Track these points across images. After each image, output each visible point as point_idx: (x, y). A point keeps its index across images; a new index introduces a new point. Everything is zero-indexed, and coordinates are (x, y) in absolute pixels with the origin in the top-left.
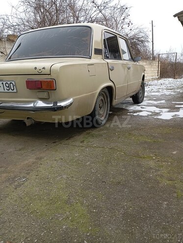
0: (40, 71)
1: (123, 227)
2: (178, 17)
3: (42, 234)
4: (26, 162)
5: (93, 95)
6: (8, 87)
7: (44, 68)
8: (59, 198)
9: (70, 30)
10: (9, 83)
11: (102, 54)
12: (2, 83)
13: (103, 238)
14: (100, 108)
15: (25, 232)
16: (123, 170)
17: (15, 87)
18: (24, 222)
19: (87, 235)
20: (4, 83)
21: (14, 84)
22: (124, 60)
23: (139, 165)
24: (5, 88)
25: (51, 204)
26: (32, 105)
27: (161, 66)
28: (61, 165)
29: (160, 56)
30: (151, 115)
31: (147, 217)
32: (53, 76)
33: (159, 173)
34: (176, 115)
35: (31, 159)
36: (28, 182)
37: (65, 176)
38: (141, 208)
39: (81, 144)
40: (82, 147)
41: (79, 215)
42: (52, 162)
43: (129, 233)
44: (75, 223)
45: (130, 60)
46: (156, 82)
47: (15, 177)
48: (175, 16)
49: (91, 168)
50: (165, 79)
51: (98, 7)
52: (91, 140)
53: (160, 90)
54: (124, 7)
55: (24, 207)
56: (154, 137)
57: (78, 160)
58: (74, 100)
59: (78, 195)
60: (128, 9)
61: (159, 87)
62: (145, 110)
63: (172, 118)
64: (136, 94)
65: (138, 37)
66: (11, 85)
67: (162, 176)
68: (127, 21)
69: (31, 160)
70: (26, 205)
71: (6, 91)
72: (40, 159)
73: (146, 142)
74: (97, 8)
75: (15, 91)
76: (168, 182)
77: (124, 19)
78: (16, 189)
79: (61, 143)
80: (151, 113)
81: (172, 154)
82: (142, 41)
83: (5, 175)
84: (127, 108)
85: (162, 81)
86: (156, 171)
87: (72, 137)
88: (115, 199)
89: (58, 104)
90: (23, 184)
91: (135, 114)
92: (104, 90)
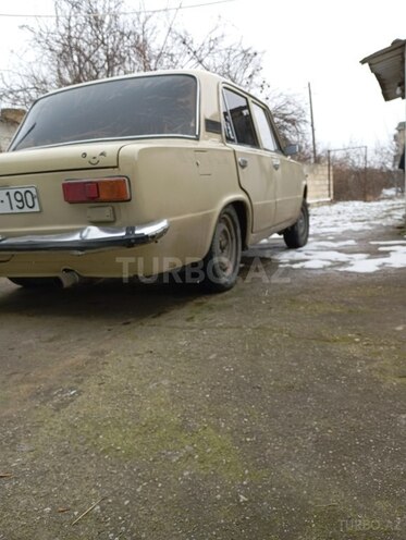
0: (94, 161)
1: (321, 464)
2: (370, 65)
3: (138, 490)
4: (70, 361)
5: (207, 217)
6: (22, 201)
7: (102, 154)
8: (162, 421)
9: (149, 82)
10: (23, 191)
11: (220, 133)
12: (8, 194)
13: (279, 487)
14: (222, 248)
15: (97, 488)
16: (295, 364)
17: (36, 200)
18: (89, 470)
19: (242, 485)
20: (12, 192)
21: (34, 193)
22: (266, 150)
23: (328, 354)
24: (15, 203)
25: (146, 432)
26: (77, 237)
27: (334, 176)
28: (153, 364)
29: (332, 154)
30: (330, 266)
31: (371, 444)
32: (124, 170)
33: (375, 365)
34: (384, 264)
35: (81, 355)
36: (84, 396)
37: (166, 382)
38: (352, 428)
39: (188, 324)
40: (192, 328)
41: (216, 450)
42: (129, 359)
43: (338, 475)
44: (210, 466)
45: (275, 151)
46: (326, 208)
47: (51, 389)
48: (363, 62)
49: (222, 366)
50: (346, 203)
51: (195, 53)
52: (209, 315)
53: (339, 223)
54: (250, 52)
55: (85, 443)
56: (348, 303)
57: (189, 351)
58: (170, 223)
59: (204, 414)
60: (259, 56)
61: (336, 218)
62: (314, 257)
63: (377, 269)
64: (293, 227)
65: (285, 112)
66: (28, 195)
67: (382, 371)
68: (257, 80)
69: (82, 357)
70: (88, 439)
71: (16, 210)
72: (102, 353)
73: (331, 314)
74: (192, 54)
75: (37, 209)
76: (399, 381)
77: (250, 76)
78: (58, 410)
79: (142, 324)
80: (329, 263)
81: (395, 331)
82: (293, 122)
83: (25, 387)
84: (276, 257)
85: (340, 206)
86: (368, 362)
87: (166, 312)
88: (290, 415)
89: (137, 232)
90: (72, 401)
91: (296, 266)
92: (228, 210)
